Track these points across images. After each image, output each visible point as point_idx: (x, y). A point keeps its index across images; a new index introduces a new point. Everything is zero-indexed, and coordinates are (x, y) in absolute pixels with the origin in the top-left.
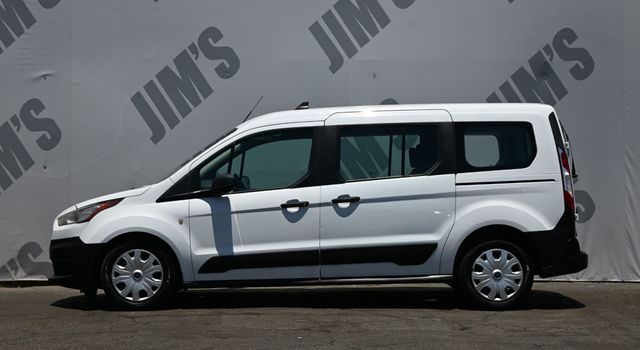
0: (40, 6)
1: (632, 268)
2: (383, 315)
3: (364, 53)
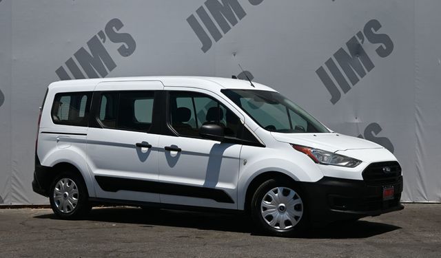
1: (420, 194)
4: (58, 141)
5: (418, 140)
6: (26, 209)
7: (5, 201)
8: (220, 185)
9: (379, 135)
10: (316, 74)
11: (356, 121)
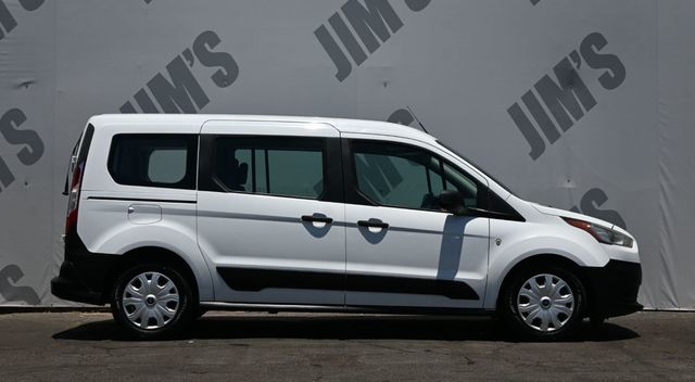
0: (21, 8)
1: (667, 296)
2: (383, 347)
3: (374, 60)
4: (130, 212)
5: (663, 215)
6: (73, 313)
7: (43, 301)
8: (460, 276)
9: (604, 207)
10: (507, 114)
11: (569, 185)
